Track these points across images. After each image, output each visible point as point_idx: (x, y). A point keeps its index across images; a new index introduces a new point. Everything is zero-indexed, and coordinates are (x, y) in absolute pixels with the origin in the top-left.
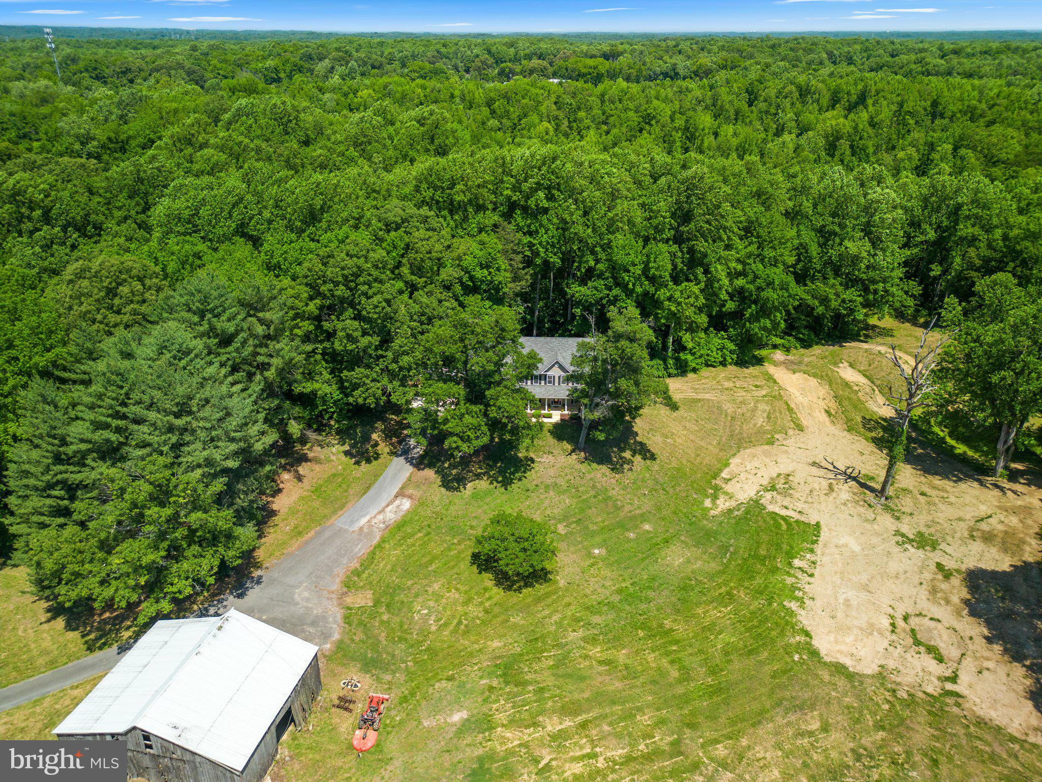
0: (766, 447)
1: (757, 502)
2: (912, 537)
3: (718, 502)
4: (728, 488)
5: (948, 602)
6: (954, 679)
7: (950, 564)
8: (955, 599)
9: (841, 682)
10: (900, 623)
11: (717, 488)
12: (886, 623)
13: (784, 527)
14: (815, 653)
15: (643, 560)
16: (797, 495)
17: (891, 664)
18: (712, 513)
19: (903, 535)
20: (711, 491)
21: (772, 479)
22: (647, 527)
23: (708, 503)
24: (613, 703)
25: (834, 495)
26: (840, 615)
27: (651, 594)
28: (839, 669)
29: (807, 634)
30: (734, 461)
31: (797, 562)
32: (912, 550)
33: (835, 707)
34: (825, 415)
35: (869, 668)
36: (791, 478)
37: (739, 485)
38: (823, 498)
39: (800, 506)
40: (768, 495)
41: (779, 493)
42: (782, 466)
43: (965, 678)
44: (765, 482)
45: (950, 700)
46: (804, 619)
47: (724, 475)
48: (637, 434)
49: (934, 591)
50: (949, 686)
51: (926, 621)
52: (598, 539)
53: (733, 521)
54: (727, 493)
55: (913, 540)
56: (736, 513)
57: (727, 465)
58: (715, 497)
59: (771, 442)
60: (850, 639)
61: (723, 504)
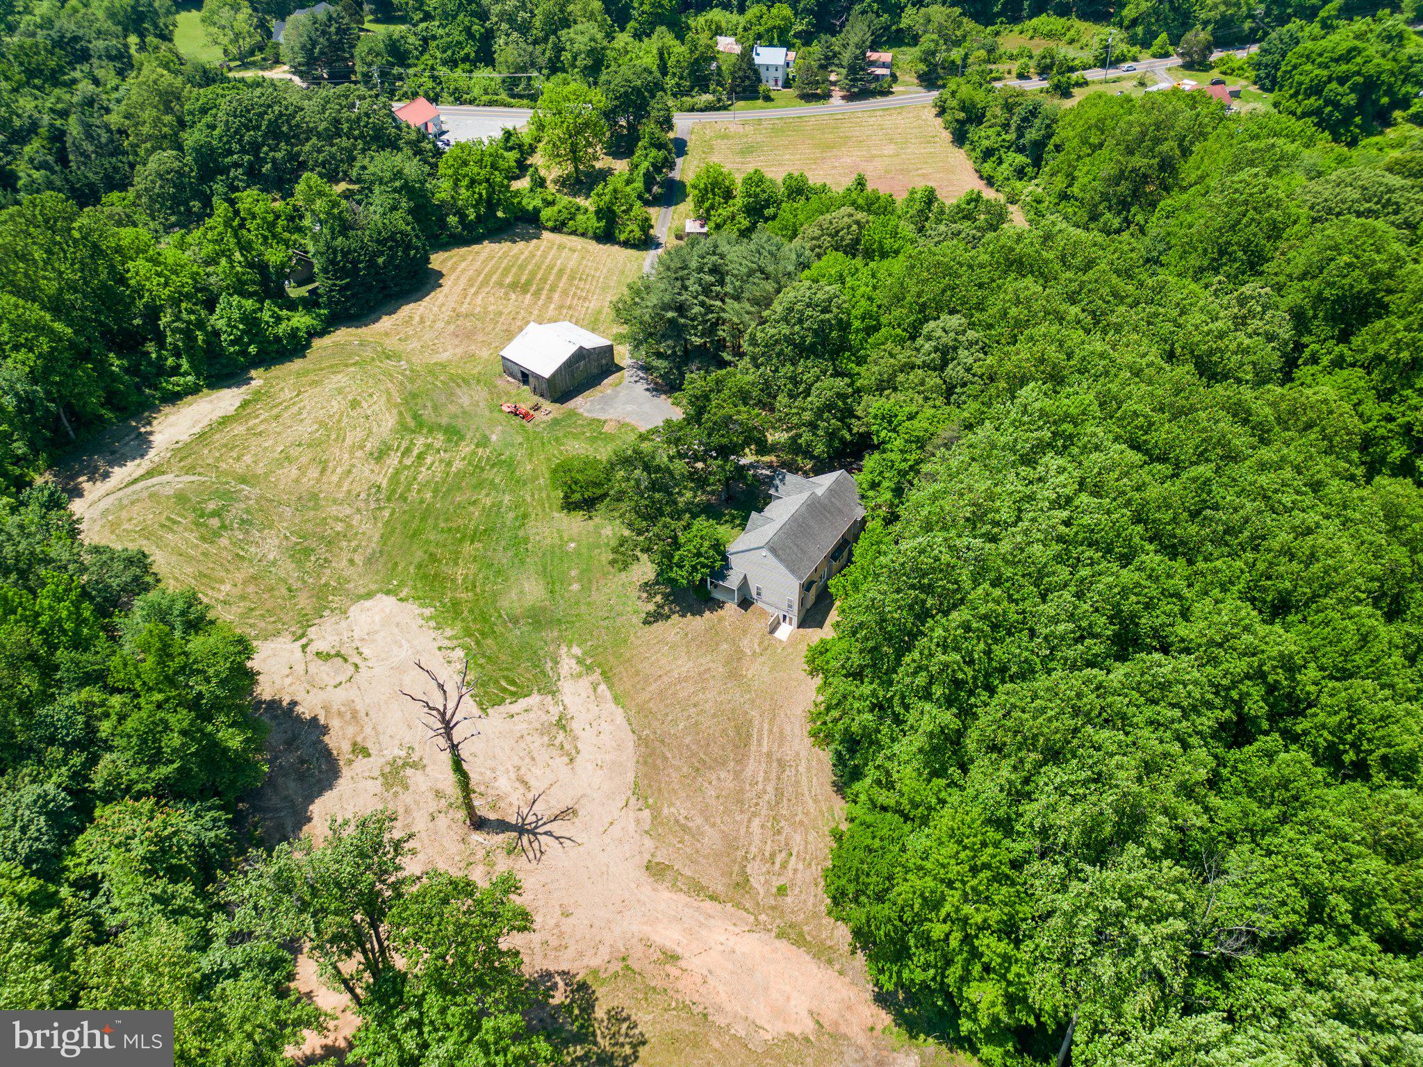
0: (630, 776)
1: (553, 693)
2: (409, 772)
3: (574, 661)
4: (585, 683)
5: (340, 714)
6: (304, 647)
7: (361, 764)
8: (335, 724)
9: (362, 591)
10: (357, 660)
11: (589, 669)
12: (366, 651)
13: (504, 683)
14: (388, 593)
15: (545, 568)
16: (536, 738)
17: (344, 624)
18: (564, 649)
19: (414, 766)
20: (588, 662)
21: (576, 738)
22: (576, 587)
23: (576, 650)
24: (449, 490)
25: (513, 776)
26: (396, 630)
27: (510, 554)
28: (369, 595)
29: (401, 600)
30: (619, 714)
31: (460, 653)
32: (397, 752)
33: (355, 577)
34: (670, 945)
35: (354, 610)
36: (566, 759)
37: (584, 695)
38: (517, 761)
39: (520, 726)
40: (555, 711)
41: (551, 724)
42: (591, 767)
43: (298, 653)
44: (575, 725)
45: (300, 632)
46: (413, 608)
47: (603, 687)
48: (683, 616)
49: (355, 715)
50: (304, 641)
51: (343, 678)
52: (584, 551)
53: (541, 653)
54: (580, 676)
55: (405, 765)
56: (550, 664)
57: (616, 699)
58: (580, 661)
59: (636, 790)
60: (377, 619)
61: (568, 664)
